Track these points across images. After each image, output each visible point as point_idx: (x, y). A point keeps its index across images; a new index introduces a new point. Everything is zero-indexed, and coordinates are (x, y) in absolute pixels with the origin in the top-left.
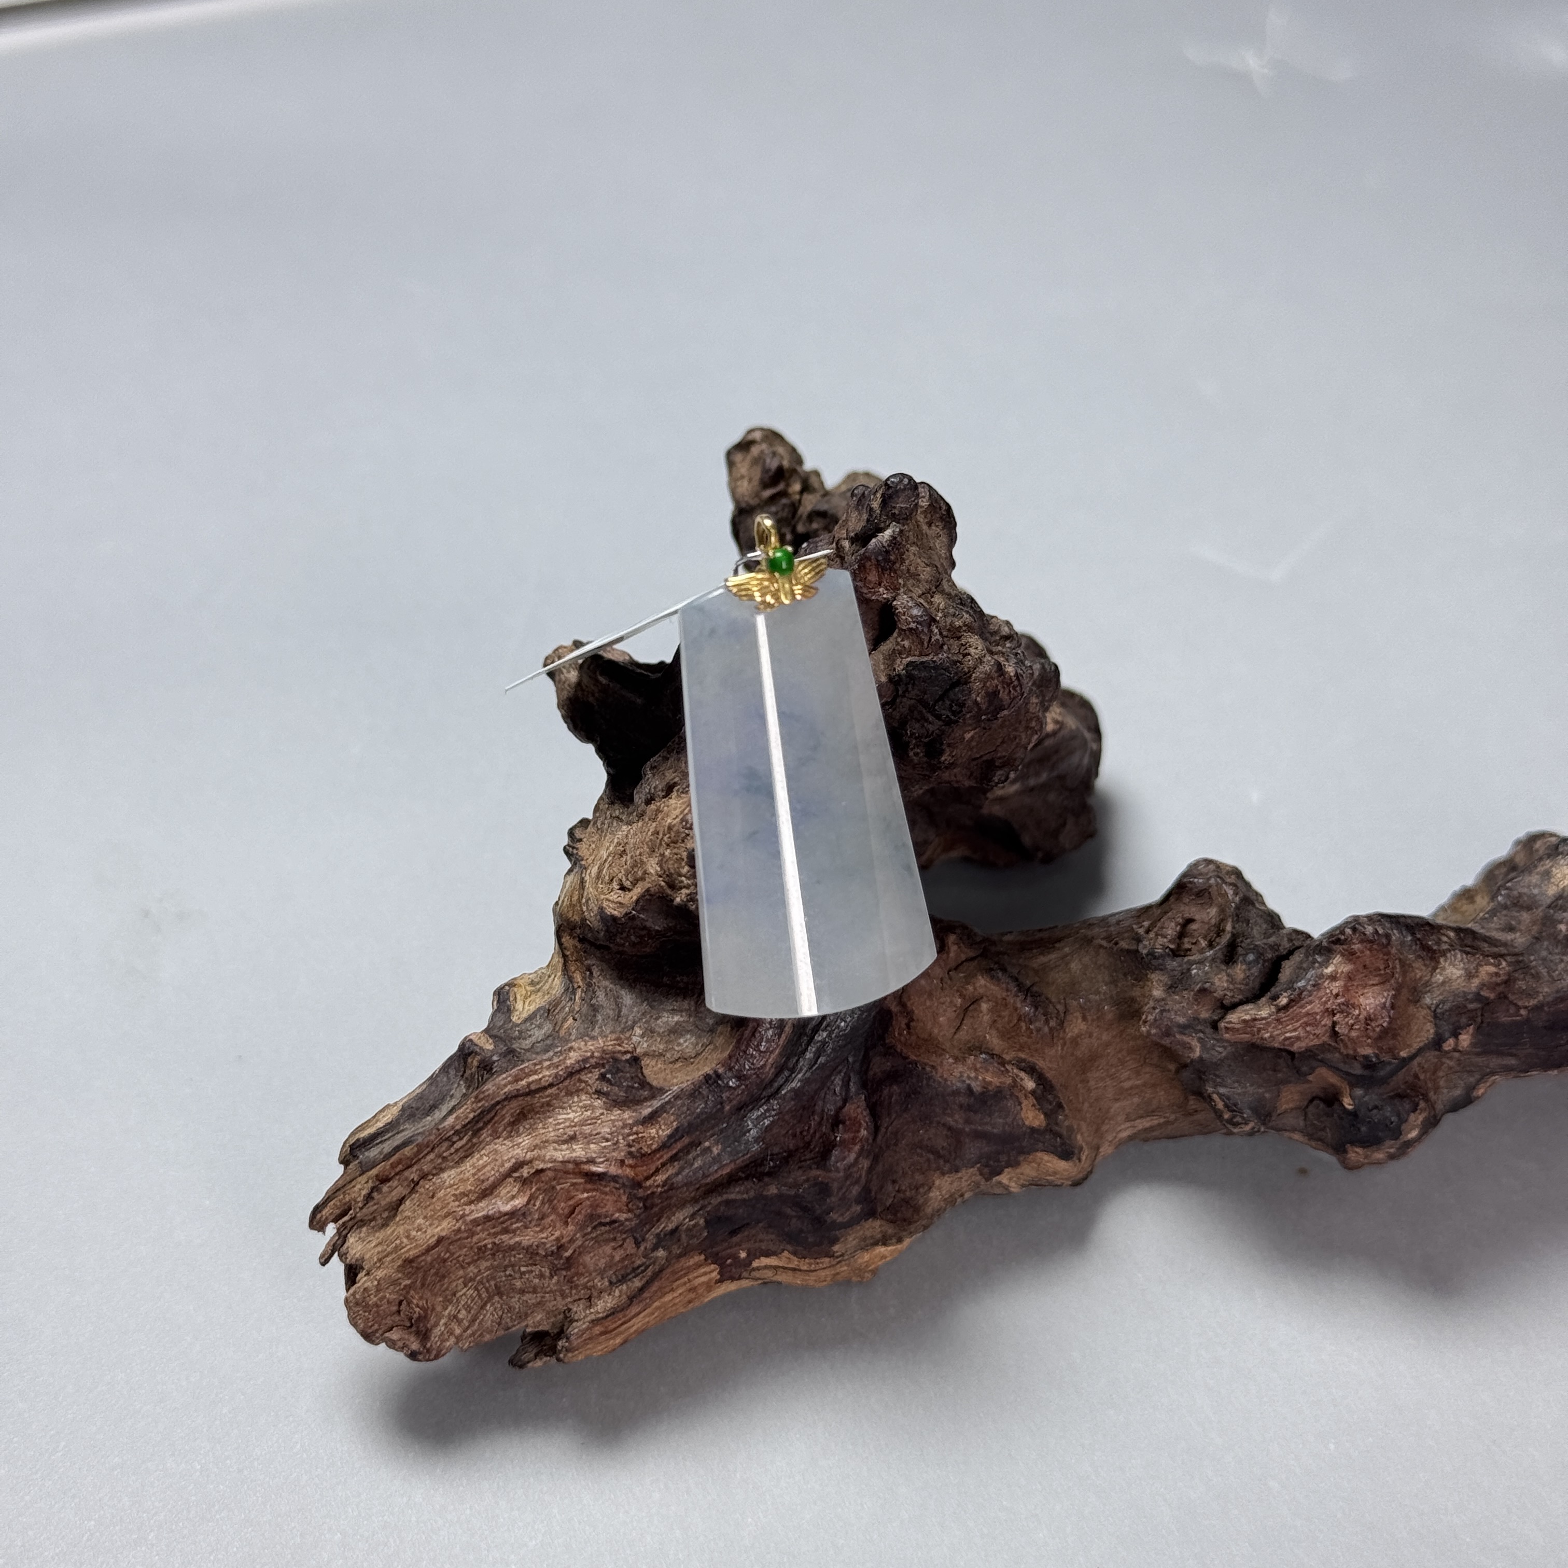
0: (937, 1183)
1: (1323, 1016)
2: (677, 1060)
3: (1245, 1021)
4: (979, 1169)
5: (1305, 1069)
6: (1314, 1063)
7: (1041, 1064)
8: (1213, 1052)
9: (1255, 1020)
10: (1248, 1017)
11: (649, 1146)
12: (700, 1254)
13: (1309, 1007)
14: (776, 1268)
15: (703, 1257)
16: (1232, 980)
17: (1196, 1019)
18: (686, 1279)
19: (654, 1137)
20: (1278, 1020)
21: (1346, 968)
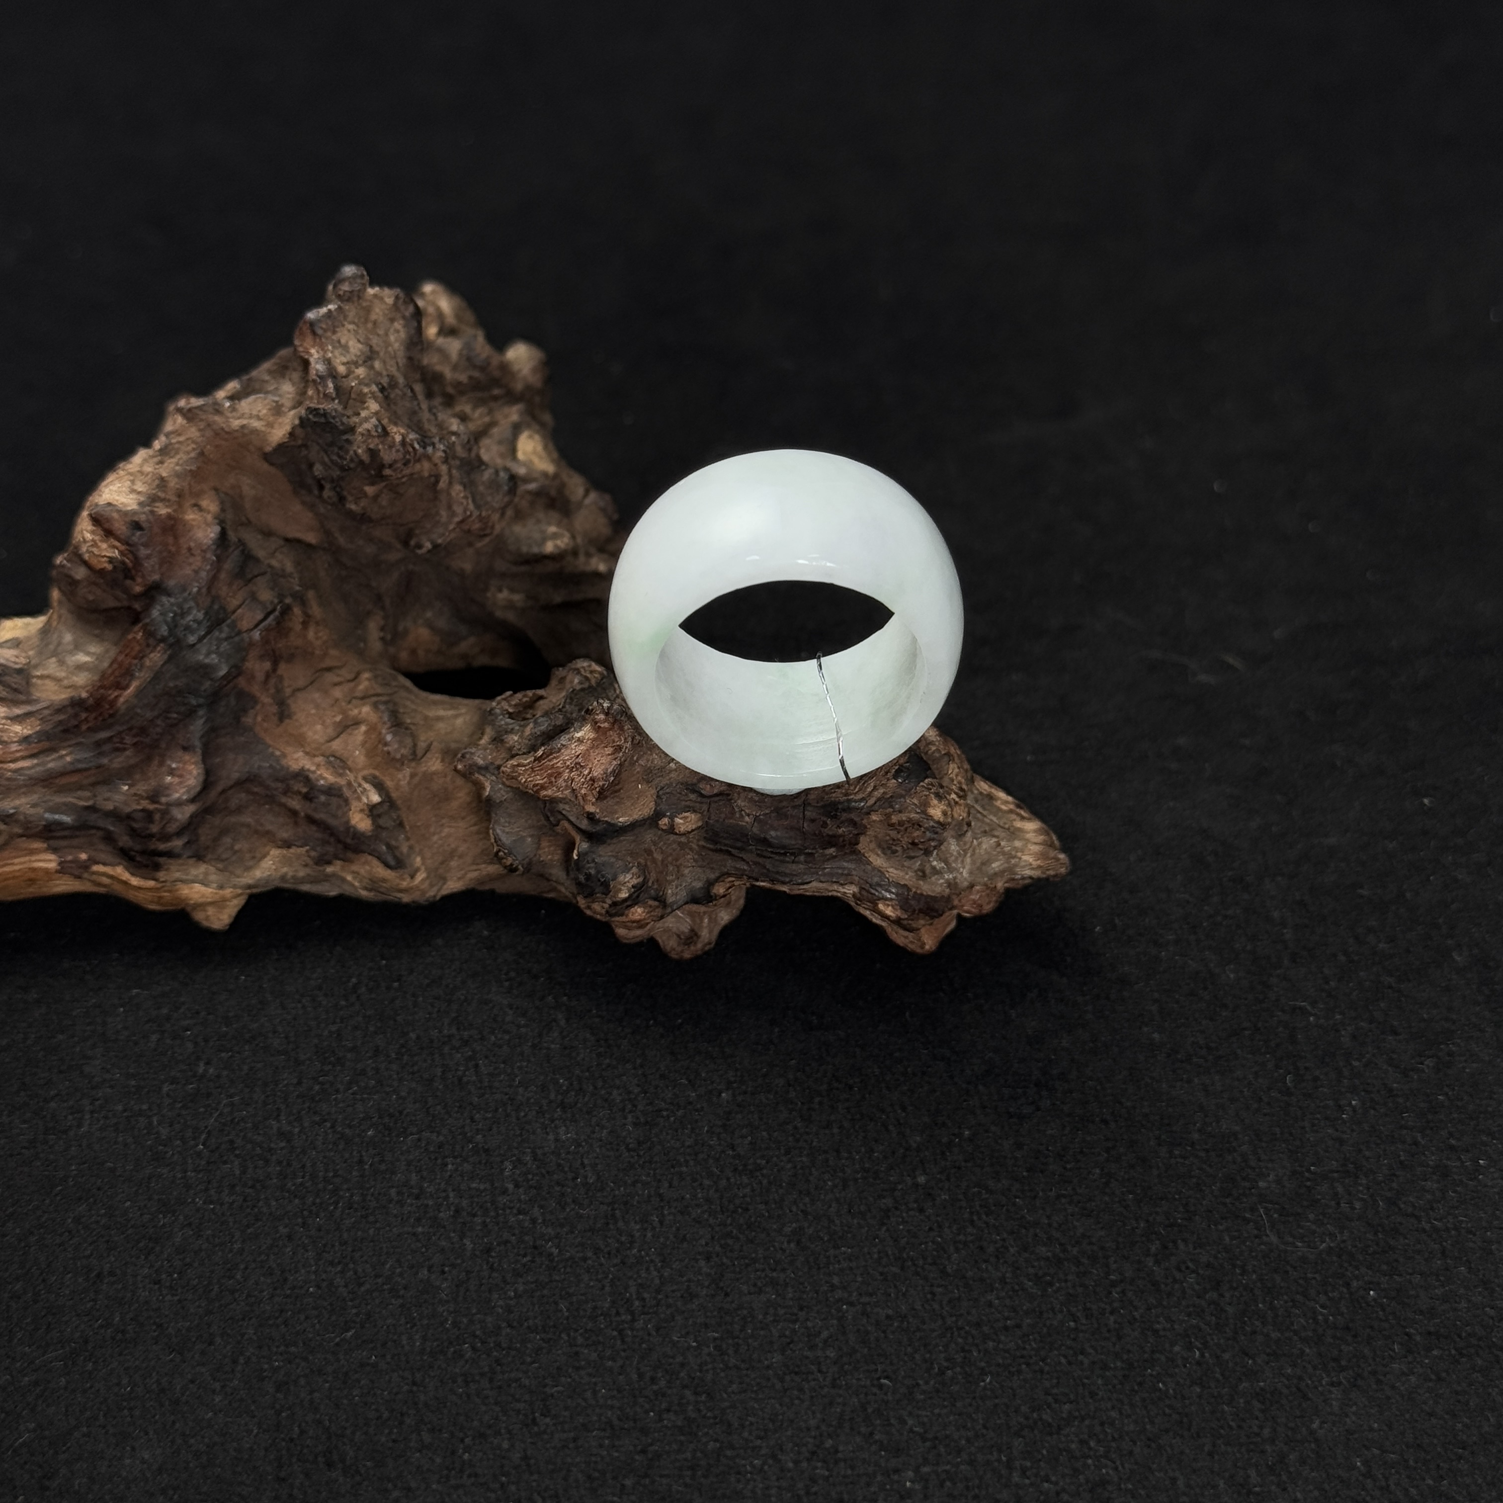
0: (272, 853)
1: (564, 771)
2: (69, 687)
3: (513, 766)
4: (307, 851)
5: (552, 819)
6: (560, 817)
7: (389, 783)
8: (499, 795)
9: (518, 765)
10: (516, 763)
11: (9, 737)
12: (44, 842)
13: (555, 761)
14: (111, 877)
15: (45, 845)
16: (521, 737)
17: (492, 763)
18: (27, 858)
19: (16, 733)
20: (532, 768)
21: (592, 735)
